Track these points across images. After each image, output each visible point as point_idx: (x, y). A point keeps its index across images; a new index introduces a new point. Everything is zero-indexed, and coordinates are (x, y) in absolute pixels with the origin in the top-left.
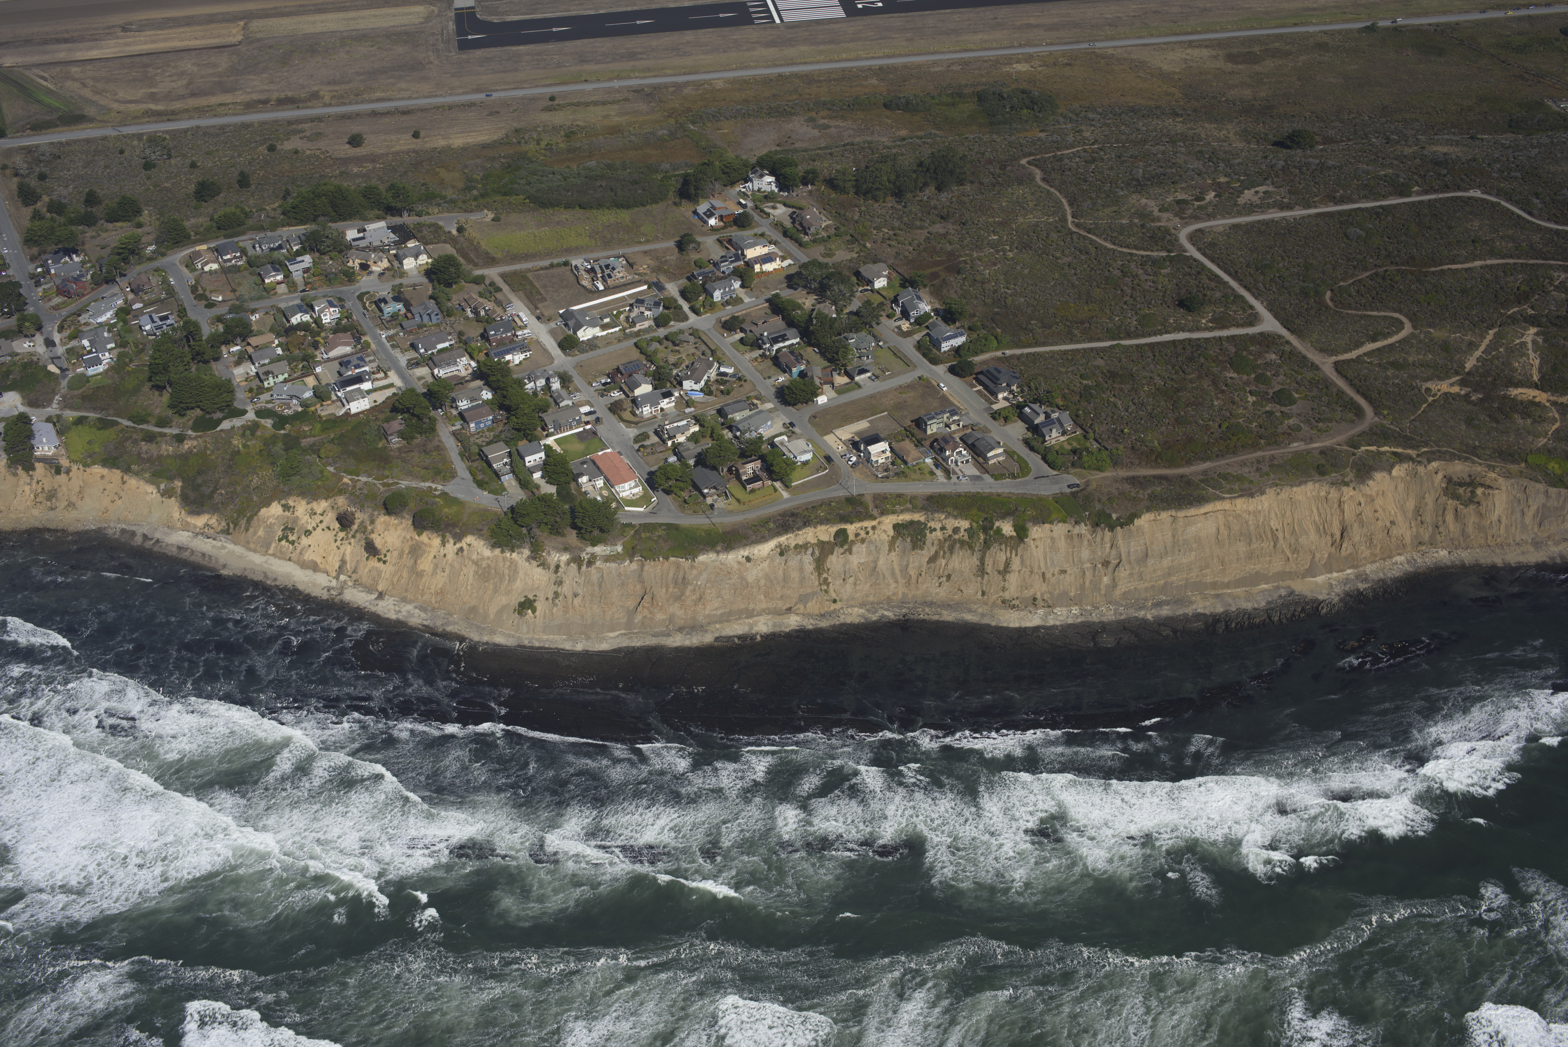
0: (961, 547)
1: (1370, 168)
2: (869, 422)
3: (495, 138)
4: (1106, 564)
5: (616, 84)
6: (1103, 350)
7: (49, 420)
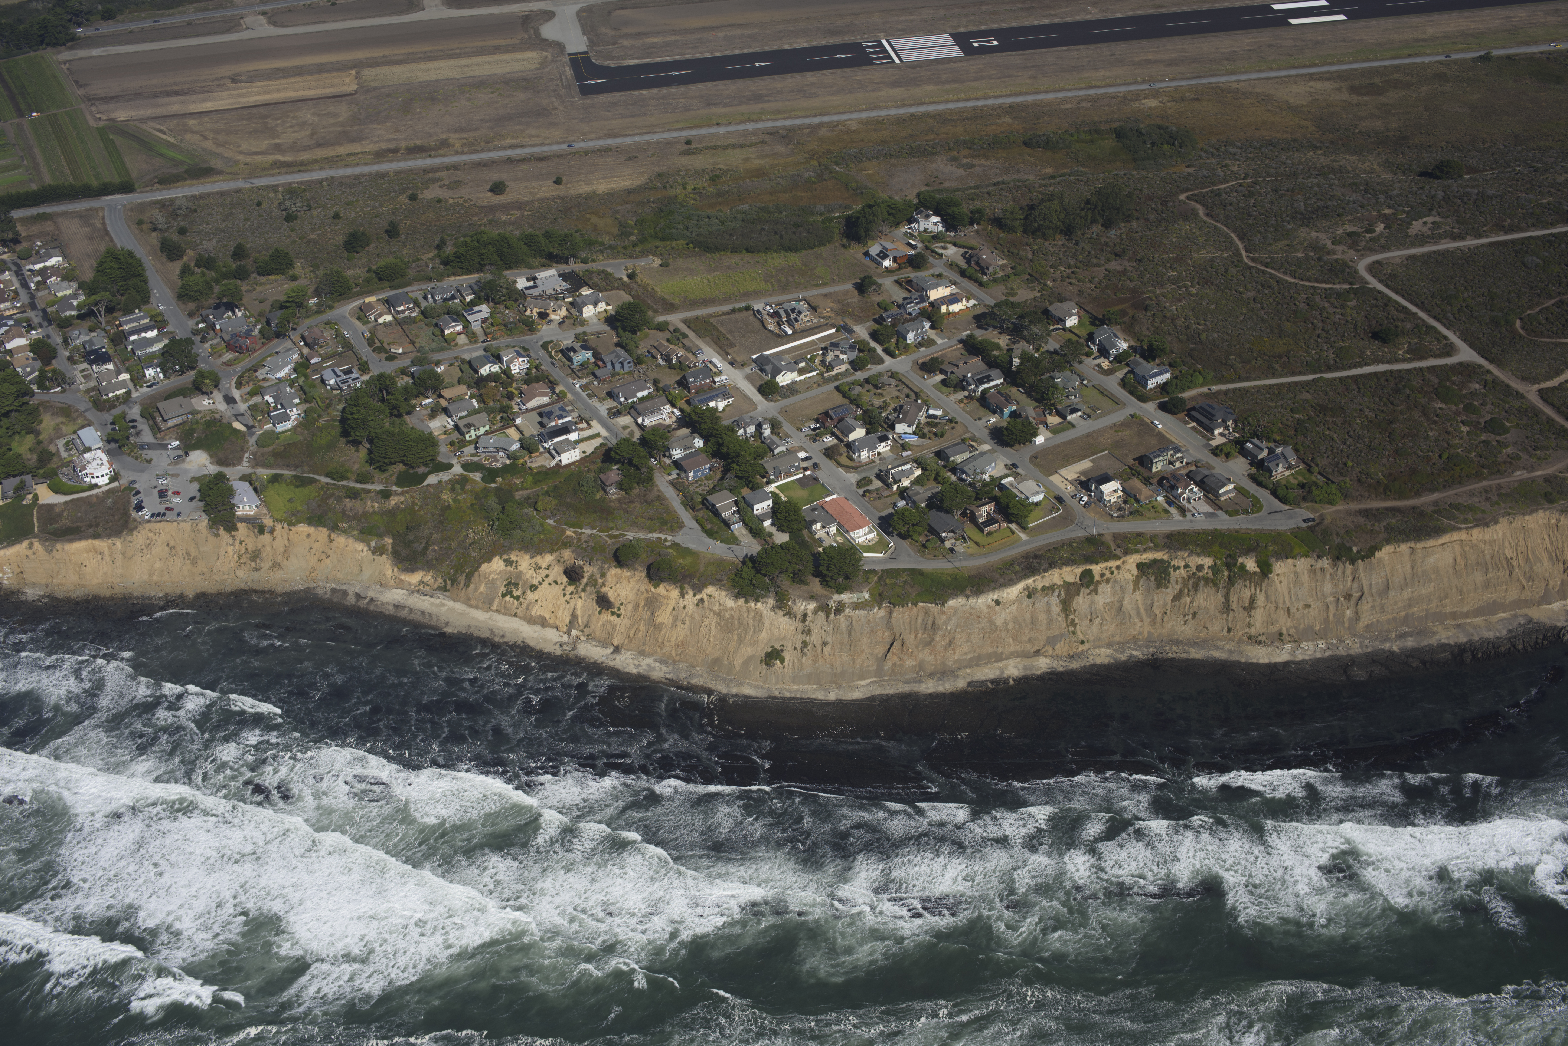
0: (1206, 584)
1: (1531, 196)
2: (1091, 461)
3: (639, 183)
4: (1348, 597)
5: (749, 126)
6: (1307, 383)
7: (243, 478)
